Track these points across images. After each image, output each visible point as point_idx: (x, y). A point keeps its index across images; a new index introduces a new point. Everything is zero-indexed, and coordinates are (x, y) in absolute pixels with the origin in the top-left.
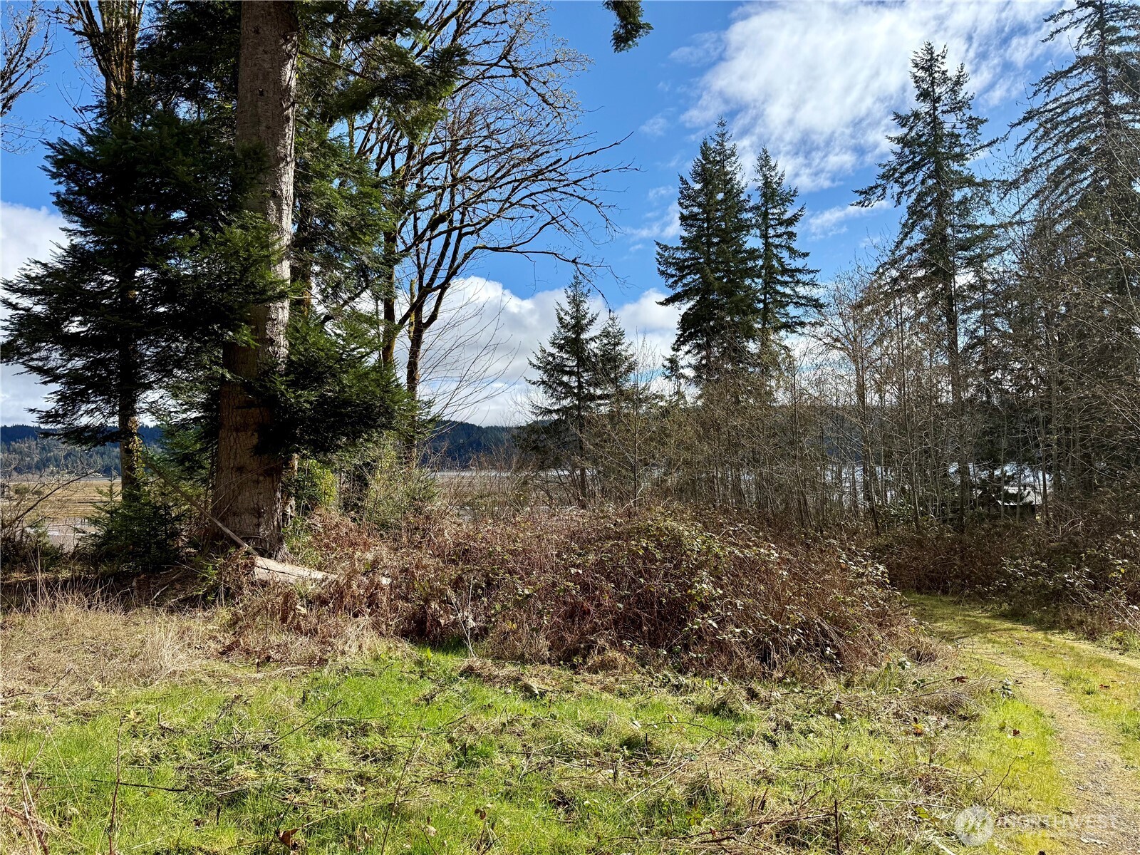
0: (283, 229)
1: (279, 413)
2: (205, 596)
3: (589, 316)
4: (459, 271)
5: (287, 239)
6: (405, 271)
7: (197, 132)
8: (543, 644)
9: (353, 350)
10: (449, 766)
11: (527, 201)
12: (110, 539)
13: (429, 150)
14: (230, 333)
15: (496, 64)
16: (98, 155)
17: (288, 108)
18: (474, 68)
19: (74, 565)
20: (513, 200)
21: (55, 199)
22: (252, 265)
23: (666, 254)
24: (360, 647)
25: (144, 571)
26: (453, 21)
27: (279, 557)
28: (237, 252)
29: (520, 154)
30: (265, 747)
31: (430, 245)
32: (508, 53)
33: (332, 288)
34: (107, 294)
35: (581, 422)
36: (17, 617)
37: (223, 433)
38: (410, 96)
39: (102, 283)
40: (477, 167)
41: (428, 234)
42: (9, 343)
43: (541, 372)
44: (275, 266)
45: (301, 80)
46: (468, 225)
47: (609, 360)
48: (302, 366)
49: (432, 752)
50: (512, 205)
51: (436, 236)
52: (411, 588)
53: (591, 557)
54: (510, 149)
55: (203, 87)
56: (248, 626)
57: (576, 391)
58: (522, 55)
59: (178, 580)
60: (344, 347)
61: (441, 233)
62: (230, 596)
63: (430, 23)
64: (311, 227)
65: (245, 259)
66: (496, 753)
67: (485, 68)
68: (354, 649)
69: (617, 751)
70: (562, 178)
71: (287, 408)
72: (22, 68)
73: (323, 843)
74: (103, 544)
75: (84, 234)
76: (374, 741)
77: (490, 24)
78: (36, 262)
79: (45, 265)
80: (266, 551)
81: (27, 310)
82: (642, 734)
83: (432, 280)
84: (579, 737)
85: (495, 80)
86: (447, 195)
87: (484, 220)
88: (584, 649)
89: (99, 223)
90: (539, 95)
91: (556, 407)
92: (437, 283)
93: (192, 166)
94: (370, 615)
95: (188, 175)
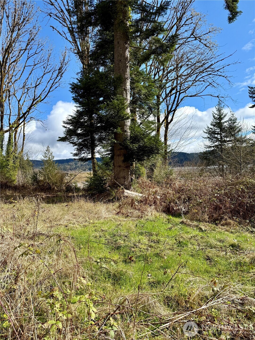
0: (127, 99)
1: (128, 151)
2: (112, 200)
3: (224, 114)
4: (179, 105)
5: (129, 102)
6: (163, 107)
7: (104, 75)
8: (206, 217)
9: (147, 131)
10: (175, 246)
11: (201, 79)
12: (91, 185)
13: (169, 69)
14: (115, 130)
15: (189, 37)
16: (81, 85)
17: (127, 63)
18: (182, 40)
19: (83, 191)
20: (197, 80)
21: (72, 98)
22: (120, 110)
23: (252, 90)
24: (152, 214)
25: (98, 193)
26: (175, 26)
27: (130, 190)
28: (116, 107)
29: (199, 64)
30: (126, 236)
31: (170, 98)
32: (193, 33)
33: (142, 114)
34: (86, 122)
35: (222, 150)
36: (70, 203)
37: (115, 157)
38: (162, 53)
39: (85, 119)
40: (184, 71)
41: (170, 95)
42: (65, 137)
43: (207, 134)
44: (126, 110)
45: (131, 55)
46: (182, 90)
47: (231, 129)
48: (134, 138)
49: (170, 242)
50: (196, 81)
51: (172, 95)
52: (166, 199)
53: (223, 191)
54: (195, 64)
55: (106, 62)
56: (123, 207)
57: (220, 139)
58: (198, 32)
59: (106, 195)
60: (145, 131)
61: (173, 94)
62: (118, 199)
63: (168, 29)
64: (136, 98)
65: (118, 109)
66: (189, 244)
67: (186, 39)
68: (150, 214)
69: (228, 248)
70: (213, 70)
71: (130, 149)
72: (64, 66)
73: (140, 261)
74: (89, 187)
75: (80, 107)
76: (154, 238)
77: (187, 25)
78: (70, 115)
79: (72, 116)
80: (127, 188)
81: (69, 128)
82: (237, 243)
83: (171, 109)
84: (216, 243)
85: (189, 42)
86: (175, 82)
87: (187, 87)
88: (220, 219)
89: (83, 103)
90: (204, 44)
91: (213, 145)
92: (173, 109)
93: (103, 84)
94: (154, 205)
95: (103, 87)
